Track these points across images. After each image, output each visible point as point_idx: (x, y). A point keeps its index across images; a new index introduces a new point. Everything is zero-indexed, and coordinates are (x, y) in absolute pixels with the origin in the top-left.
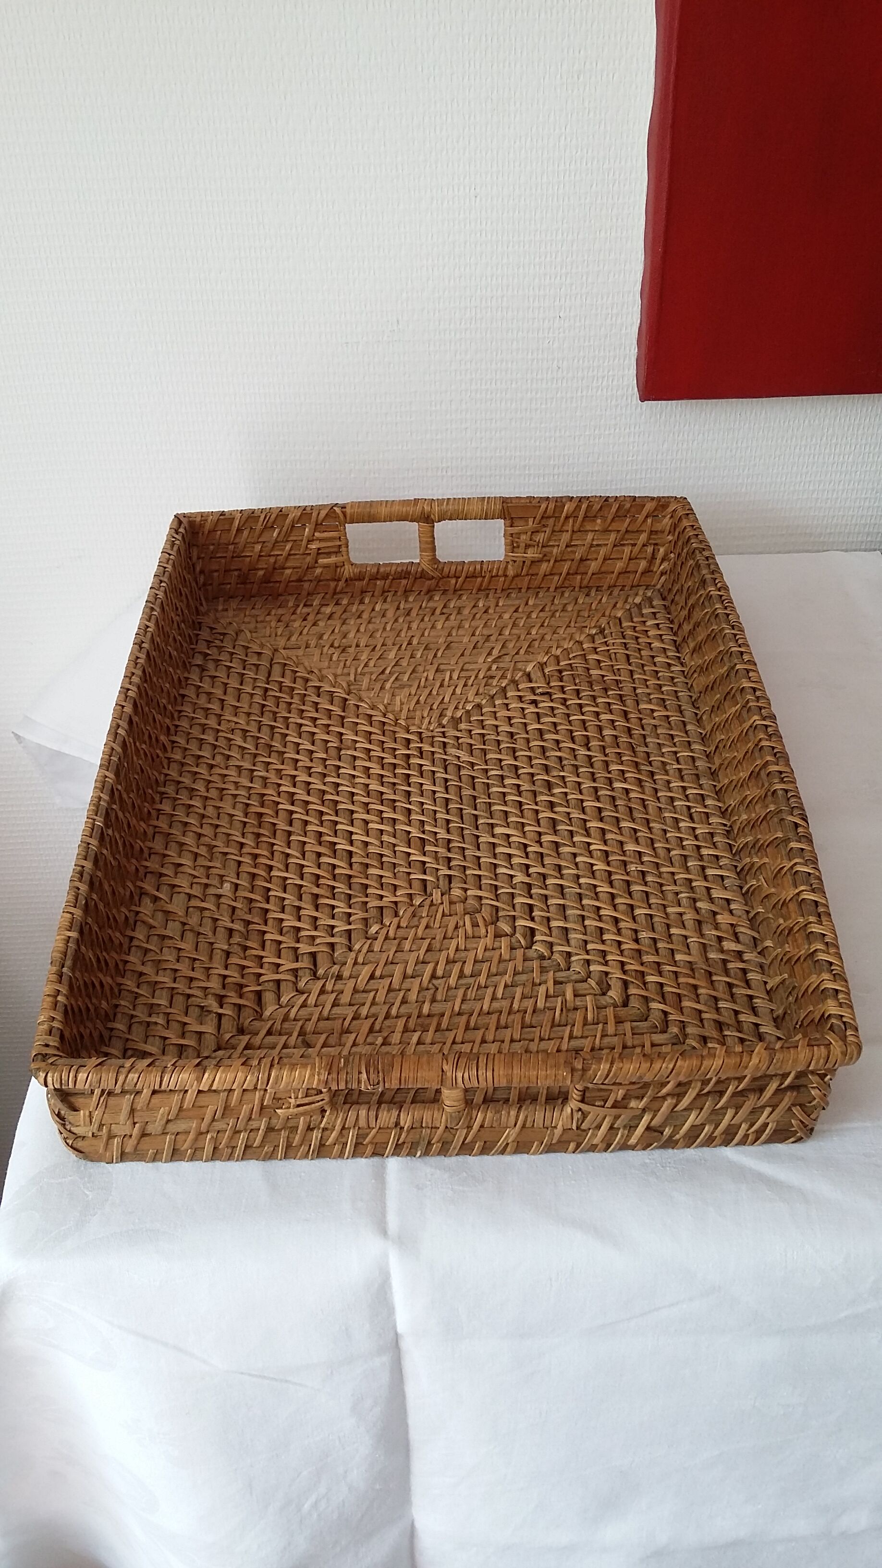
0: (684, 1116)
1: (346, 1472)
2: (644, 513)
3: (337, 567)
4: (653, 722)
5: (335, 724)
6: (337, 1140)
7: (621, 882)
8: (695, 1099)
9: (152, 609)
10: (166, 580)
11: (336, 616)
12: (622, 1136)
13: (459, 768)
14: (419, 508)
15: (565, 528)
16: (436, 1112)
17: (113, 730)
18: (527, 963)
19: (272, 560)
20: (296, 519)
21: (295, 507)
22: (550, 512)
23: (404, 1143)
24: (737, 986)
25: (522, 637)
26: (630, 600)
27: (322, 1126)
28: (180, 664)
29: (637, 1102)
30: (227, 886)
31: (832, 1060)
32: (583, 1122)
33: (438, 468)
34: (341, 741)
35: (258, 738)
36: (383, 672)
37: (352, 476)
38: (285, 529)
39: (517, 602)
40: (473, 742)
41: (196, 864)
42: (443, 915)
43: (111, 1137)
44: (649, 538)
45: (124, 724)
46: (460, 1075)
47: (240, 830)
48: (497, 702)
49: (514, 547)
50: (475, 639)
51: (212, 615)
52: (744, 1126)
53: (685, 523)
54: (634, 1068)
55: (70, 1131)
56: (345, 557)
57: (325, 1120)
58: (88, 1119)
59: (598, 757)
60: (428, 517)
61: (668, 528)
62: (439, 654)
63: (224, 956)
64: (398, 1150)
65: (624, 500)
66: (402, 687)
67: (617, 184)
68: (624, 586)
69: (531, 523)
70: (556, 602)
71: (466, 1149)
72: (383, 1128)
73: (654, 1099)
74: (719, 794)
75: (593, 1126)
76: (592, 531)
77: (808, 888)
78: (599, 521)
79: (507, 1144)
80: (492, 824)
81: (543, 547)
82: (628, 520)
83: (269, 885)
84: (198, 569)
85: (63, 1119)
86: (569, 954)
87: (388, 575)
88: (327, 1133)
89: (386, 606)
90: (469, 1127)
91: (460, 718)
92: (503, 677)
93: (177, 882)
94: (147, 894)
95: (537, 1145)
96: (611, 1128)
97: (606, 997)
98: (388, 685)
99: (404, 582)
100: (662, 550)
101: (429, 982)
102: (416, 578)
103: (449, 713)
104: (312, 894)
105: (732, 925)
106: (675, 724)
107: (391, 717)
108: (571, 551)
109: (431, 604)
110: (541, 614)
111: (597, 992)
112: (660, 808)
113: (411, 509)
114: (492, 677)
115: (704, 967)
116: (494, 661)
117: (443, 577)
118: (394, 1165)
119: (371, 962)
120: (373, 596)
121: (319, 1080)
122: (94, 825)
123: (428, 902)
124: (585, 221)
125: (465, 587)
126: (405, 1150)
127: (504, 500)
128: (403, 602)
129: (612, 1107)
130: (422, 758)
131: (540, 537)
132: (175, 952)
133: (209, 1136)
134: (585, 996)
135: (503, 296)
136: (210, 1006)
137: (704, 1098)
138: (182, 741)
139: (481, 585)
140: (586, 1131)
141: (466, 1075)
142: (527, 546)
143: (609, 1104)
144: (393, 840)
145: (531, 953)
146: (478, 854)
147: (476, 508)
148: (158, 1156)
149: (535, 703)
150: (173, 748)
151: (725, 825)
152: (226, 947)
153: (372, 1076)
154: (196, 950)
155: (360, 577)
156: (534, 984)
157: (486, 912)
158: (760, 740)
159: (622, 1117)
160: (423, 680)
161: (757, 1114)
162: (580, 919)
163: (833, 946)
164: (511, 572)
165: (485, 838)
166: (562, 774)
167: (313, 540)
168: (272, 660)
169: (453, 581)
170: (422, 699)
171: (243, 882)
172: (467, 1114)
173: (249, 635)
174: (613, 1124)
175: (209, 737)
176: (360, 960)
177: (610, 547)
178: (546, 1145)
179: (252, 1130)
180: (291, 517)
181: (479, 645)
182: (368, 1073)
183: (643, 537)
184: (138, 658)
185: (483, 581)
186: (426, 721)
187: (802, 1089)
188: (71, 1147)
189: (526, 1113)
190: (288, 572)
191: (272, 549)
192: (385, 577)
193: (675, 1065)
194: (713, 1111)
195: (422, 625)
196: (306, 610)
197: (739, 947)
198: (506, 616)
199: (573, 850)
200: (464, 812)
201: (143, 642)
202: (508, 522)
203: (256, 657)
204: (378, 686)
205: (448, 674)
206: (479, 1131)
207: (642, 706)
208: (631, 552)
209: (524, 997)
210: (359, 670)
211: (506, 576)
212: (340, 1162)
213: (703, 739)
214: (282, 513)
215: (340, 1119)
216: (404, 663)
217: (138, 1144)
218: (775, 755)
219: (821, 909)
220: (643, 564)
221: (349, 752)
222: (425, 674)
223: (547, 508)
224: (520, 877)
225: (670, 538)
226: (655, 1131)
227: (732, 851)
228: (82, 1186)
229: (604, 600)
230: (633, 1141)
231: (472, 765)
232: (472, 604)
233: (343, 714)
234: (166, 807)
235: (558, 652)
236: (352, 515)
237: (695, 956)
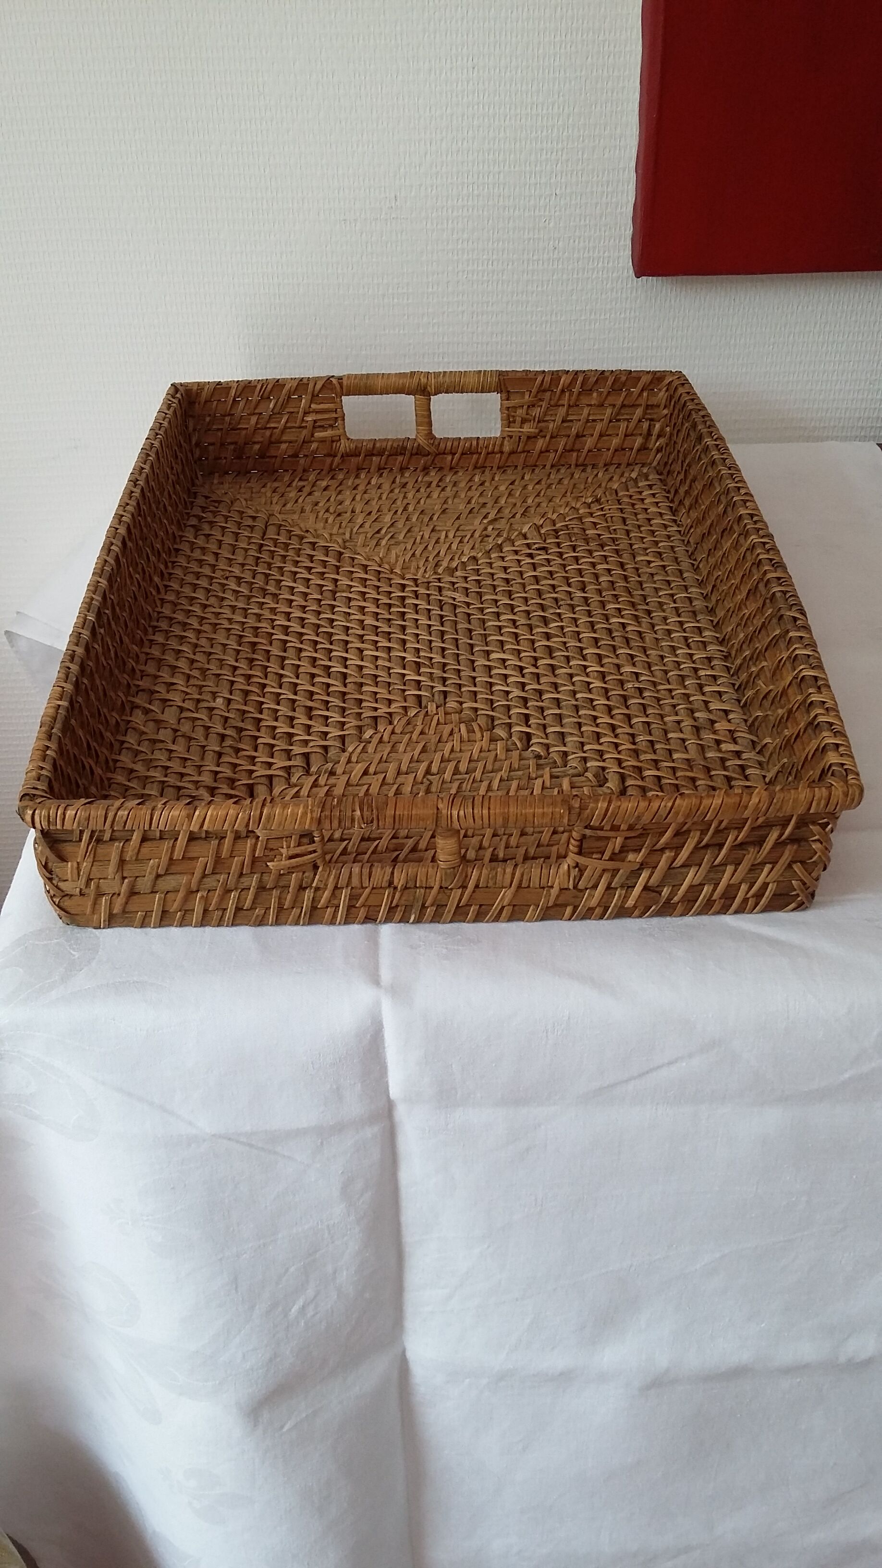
0: (681, 873)
1: (335, 1273)
2: (640, 385)
3: (333, 441)
4: (649, 570)
5: (330, 571)
6: (330, 901)
7: (618, 697)
8: (692, 853)
9: (148, 455)
10: (162, 433)
11: (332, 488)
12: (620, 896)
13: (455, 606)
14: (415, 380)
15: (561, 402)
16: (430, 870)
17: (106, 546)
18: (522, 762)
19: (268, 433)
20: (293, 389)
21: (291, 379)
22: (546, 385)
23: (397, 906)
24: (736, 779)
25: (518, 504)
26: (626, 475)
27: (314, 885)
28: (175, 522)
29: (635, 855)
30: (219, 701)
31: (833, 801)
32: (579, 880)
33: (434, 354)
34: (336, 586)
35: (253, 583)
36: (378, 532)
37: (349, 362)
38: (281, 400)
39: (513, 478)
40: (468, 586)
41: (189, 684)
42: (438, 723)
43: (99, 895)
44: (645, 413)
45: (118, 542)
46: (455, 813)
47: (234, 657)
48: (492, 556)
49: (510, 422)
50: (470, 506)
51: (207, 486)
52: (744, 887)
53: (681, 390)
54: (632, 807)
55: (57, 887)
56: (341, 431)
57: (317, 877)
58: (75, 871)
59: (595, 598)
60: (425, 388)
61: (664, 401)
62: (435, 518)
63: (216, 756)
64: (391, 914)
65: (621, 374)
66: (397, 544)
67: (612, 57)
68: (620, 464)
69: (527, 397)
70: (552, 476)
71: (460, 915)
72: (375, 888)
73: (652, 851)
74: (717, 626)
75: (590, 886)
76: (588, 405)
77: (808, 666)
78: (595, 395)
79: (503, 907)
80: (488, 651)
81: (539, 422)
82: (624, 394)
83: (262, 699)
84: (194, 442)
85: (50, 872)
86: (565, 754)
87: (385, 450)
88: (319, 893)
89: (381, 480)
90: (464, 887)
91: (456, 568)
92: (498, 535)
93: (169, 696)
94: (138, 707)
95: (533, 910)
96: (608, 888)
97: (604, 788)
98: (384, 542)
99: (400, 458)
100: (658, 426)
101: (424, 777)
102: (412, 455)
103: (445, 564)
104: (306, 707)
105: (730, 731)
106: (672, 572)
107: (387, 566)
108: (568, 427)
109: (427, 479)
110: (537, 486)
111: (594, 784)
112: (657, 639)
113: (407, 381)
114: (488, 536)
115: (702, 763)
116: (490, 522)
117: (440, 454)
118: (387, 931)
119: (364, 761)
120: (369, 472)
121: (312, 818)
122: (85, 619)
123: (423, 712)
124: (581, 94)
125: (460, 465)
126: (398, 915)
127: (500, 373)
128: (399, 477)
129: (608, 860)
130: (417, 598)
131: (536, 412)
132: (166, 754)
133: (199, 895)
134: (582, 787)
135: (499, 173)
136: (202, 795)
137: (703, 851)
138: (175, 586)
139: (477, 462)
140: (583, 891)
141: (462, 813)
142: (524, 421)
143: (607, 855)
144: (387, 664)
145: (528, 754)
146: (474, 674)
147: (472, 381)
148: (146, 921)
149: (531, 556)
150: (166, 592)
151: (722, 651)
152: (217, 749)
153: (366, 813)
154: (188, 751)
155: (355, 453)
156: (529, 778)
157: (482, 721)
158: (758, 555)
159: (621, 871)
160: (419, 538)
161: (757, 871)
162: (577, 726)
163: (833, 710)
164: (507, 448)
165: (481, 662)
166: (558, 611)
167: (309, 413)
168: (267, 523)
169: (449, 458)
170: (418, 553)
171: (237, 697)
172: (463, 869)
173: (244, 503)
174: (610, 884)
175: (204, 583)
176: (354, 759)
177: (606, 421)
178: (542, 909)
179: (243, 890)
180: (287, 387)
181: (475, 510)
182: (361, 810)
183: (639, 412)
184: (132, 492)
185: (478, 459)
186: (421, 571)
187: (803, 843)
188: (58, 906)
189: (522, 870)
190: (284, 446)
191: (268, 422)
192: (381, 454)
193: (674, 804)
194: (713, 868)
195: (418, 495)
196: (301, 483)
197: (737, 748)
198: (502, 488)
199: (569, 671)
200: (460, 642)
201: (138, 480)
202: (504, 395)
203: (250, 520)
204: (374, 542)
205: (444, 533)
206: (474, 892)
207: (638, 559)
208: (627, 427)
209: (519, 788)
210: (355, 530)
211: (502, 452)
212: (332, 928)
213: (701, 584)
214: (278, 384)
215: (332, 876)
216: (400, 525)
217: (126, 903)
218: (773, 565)
219: (820, 683)
220: (639, 441)
221: (344, 594)
222: (421, 533)
223: (543, 381)
224: (516, 692)
225: (665, 412)
226: (654, 891)
227: (729, 673)
228: (68, 948)
229: (600, 475)
230: (630, 903)
231: (468, 604)
232: (468, 479)
233: (338, 564)
234: (159, 638)
235: (554, 516)
236: (349, 387)
237: (693, 753)
